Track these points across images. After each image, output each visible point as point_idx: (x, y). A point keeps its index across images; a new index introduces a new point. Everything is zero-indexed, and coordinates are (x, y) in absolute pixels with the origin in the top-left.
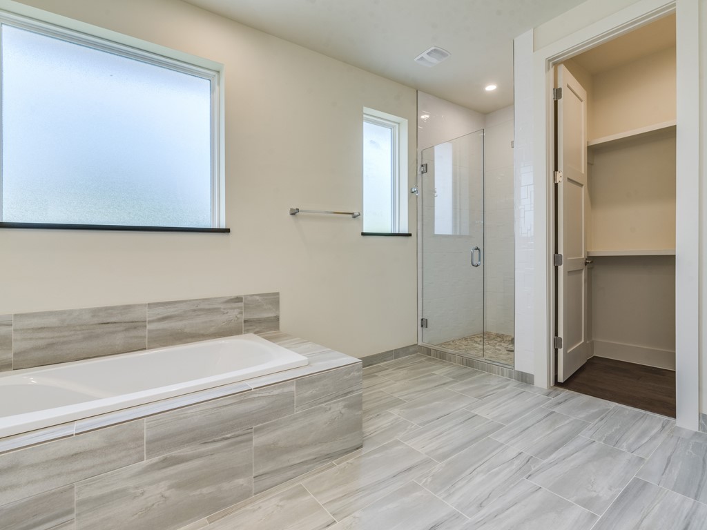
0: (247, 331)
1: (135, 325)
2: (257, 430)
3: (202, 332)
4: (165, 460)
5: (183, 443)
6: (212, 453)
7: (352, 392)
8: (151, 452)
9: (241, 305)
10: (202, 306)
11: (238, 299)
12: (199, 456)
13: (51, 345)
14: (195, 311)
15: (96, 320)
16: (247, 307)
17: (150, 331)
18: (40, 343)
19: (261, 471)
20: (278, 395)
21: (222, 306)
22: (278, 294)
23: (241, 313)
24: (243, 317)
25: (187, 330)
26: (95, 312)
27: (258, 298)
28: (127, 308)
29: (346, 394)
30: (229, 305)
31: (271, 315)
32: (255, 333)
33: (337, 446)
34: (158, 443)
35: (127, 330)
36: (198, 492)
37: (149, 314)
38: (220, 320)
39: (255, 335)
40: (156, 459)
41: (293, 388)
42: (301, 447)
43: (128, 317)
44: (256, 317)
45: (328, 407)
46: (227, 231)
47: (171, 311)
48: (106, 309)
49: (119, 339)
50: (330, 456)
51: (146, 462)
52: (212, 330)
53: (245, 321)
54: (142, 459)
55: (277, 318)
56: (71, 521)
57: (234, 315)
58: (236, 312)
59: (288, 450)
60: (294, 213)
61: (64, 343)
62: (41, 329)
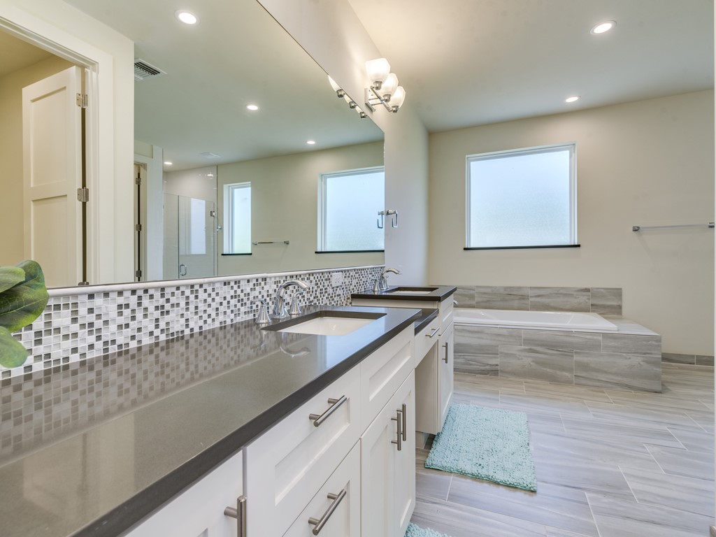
0: (594, 311)
1: (523, 297)
2: (576, 353)
3: (561, 307)
4: (530, 349)
5: (538, 345)
6: (552, 355)
7: (651, 354)
8: (525, 344)
9: (589, 294)
10: (561, 291)
11: (587, 290)
12: (545, 354)
13: (488, 301)
14: (556, 294)
15: (506, 292)
16: (594, 296)
17: (531, 302)
18: (485, 300)
19: (579, 374)
20: (589, 339)
21: (575, 293)
22: (621, 289)
23: (589, 299)
24: (591, 302)
25: (552, 304)
26: (506, 288)
27: (602, 290)
28: (520, 288)
29: (645, 354)
30: (580, 293)
31: (615, 303)
32: (600, 314)
33: (636, 383)
34: (528, 341)
35: (520, 299)
36: (545, 369)
37: (531, 293)
38: (573, 302)
39: (599, 316)
40: (527, 347)
41: (601, 338)
42: (606, 372)
43: (520, 293)
44: (601, 303)
45: (628, 357)
46: (579, 246)
47: (542, 292)
48: (510, 287)
49: (516, 303)
50: (630, 387)
51: (523, 347)
52: (567, 307)
53: (592, 305)
54: (521, 345)
55: (620, 307)
56: (497, 358)
57: (583, 299)
58: (585, 298)
59: (597, 371)
60: (636, 230)
61: (493, 301)
62: (485, 293)
